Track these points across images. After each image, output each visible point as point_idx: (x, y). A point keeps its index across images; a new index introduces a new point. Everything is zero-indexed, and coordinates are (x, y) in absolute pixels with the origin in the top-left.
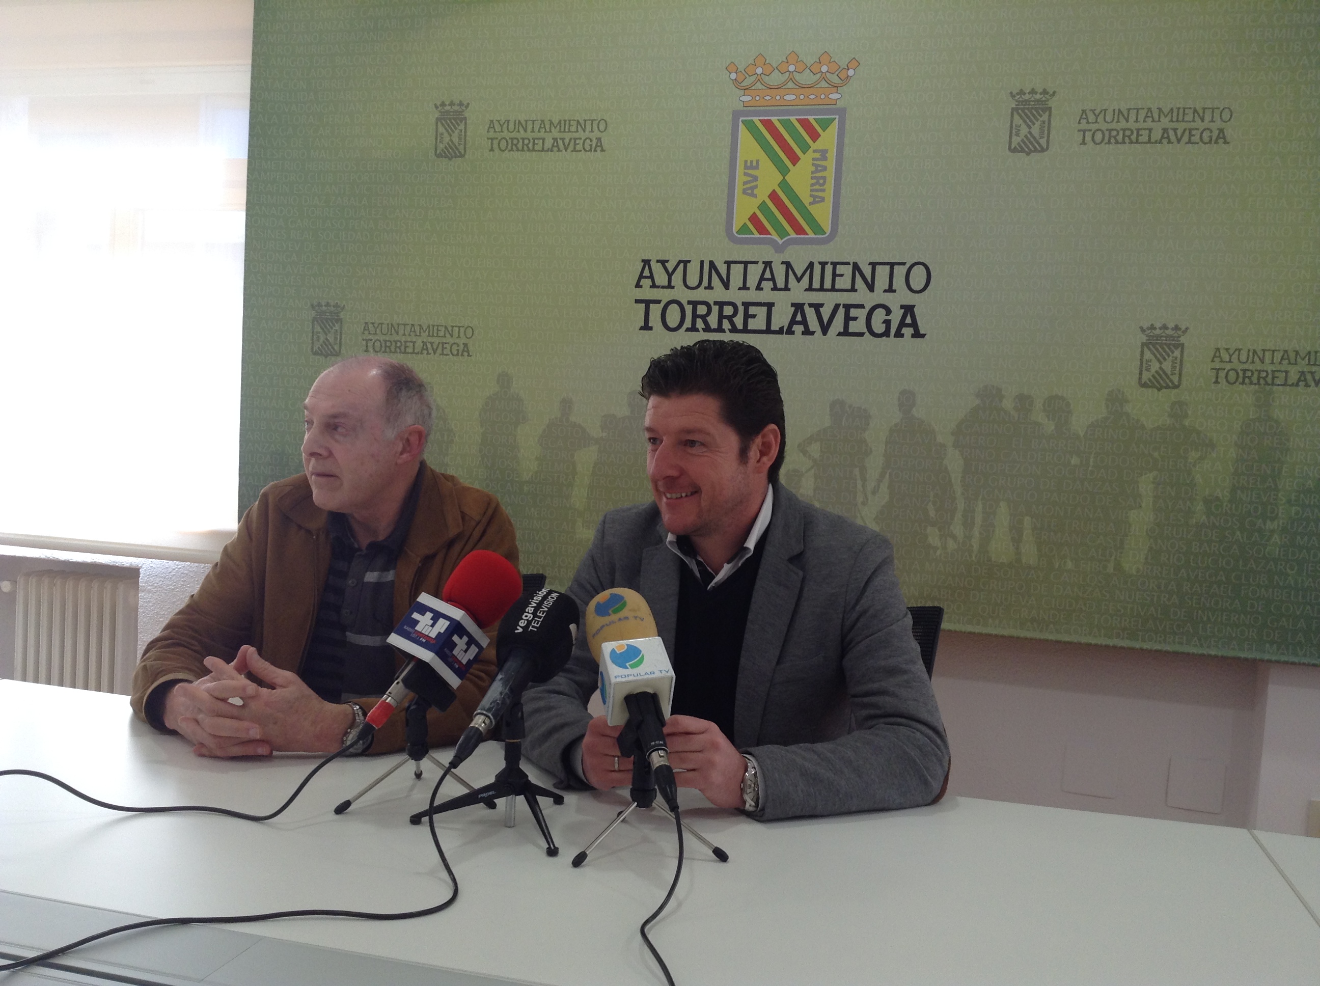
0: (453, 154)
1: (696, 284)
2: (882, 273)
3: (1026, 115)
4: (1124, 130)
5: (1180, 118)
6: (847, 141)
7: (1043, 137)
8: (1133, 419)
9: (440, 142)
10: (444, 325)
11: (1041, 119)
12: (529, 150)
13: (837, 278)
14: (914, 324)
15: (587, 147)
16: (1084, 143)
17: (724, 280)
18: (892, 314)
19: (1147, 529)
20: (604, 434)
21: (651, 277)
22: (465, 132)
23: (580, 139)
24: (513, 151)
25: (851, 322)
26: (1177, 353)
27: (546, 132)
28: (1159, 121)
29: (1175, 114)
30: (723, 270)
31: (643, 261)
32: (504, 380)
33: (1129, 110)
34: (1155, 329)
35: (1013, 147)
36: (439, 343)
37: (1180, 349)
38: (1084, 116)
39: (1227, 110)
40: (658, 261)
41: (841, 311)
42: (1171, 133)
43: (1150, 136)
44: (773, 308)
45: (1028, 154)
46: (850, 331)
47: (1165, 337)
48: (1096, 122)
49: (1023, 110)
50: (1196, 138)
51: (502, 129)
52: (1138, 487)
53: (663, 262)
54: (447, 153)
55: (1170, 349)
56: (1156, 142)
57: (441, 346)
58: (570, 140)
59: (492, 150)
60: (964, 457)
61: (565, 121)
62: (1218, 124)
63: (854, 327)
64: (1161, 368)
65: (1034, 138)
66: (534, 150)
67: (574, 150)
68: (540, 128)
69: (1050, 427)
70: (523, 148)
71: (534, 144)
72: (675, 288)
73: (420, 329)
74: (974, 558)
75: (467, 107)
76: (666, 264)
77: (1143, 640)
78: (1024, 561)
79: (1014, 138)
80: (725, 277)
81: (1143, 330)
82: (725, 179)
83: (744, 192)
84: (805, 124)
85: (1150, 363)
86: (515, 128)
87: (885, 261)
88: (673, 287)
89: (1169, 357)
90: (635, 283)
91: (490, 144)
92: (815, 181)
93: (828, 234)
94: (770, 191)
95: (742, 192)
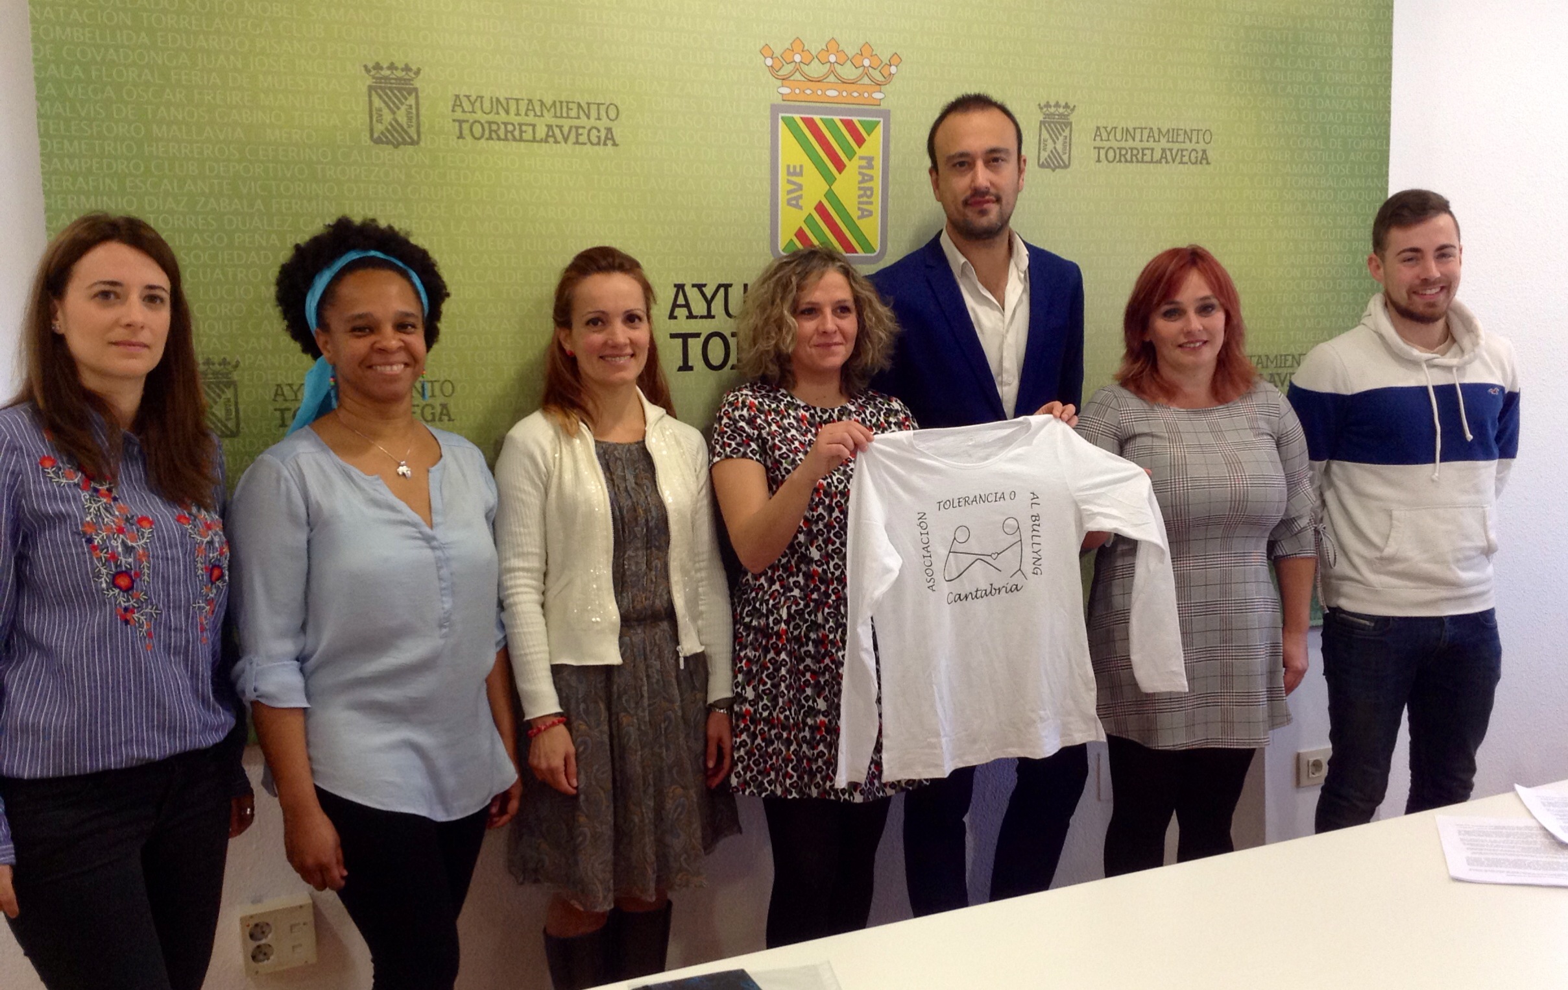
0: (400, 139)
3: (1052, 130)
5: (1175, 139)
6: (892, 148)
7: (1065, 153)
9: (377, 121)
11: (1064, 134)
12: (515, 139)
15: (595, 140)
16: (1099, 161)
21: (687, 305)
22: (417, 109)
23: (584, 128)
24: (492, 139)
27: (535, 115)
28: (1159, 141)
29: (1171, 134)
31: (676, 286)
33: (1135, 128)
35: (1042, 162)
38: (1098, 132)
39: (1207, 133)
40: (694, 286)
42: (1168, 153)
43: (1151, 156)
45: (1054, 170)
48: (1108, 140)
49: (1050, 123)
50: (1186, 159)
51: (473, 109)
53: (700, 287)
54: (390, 137)
56: (1157, 161)
58: (571, 128)
59: (461, 136)
61: (561, 102)
62: (1201, 146)
65: (1058, 153)
66: (521, 140)
67: (577, 143)
68: (528, 110)
70: (506, 136)
71: (521, 132)
72: (716, 317)
75: (418, 72)
76: (704, 289)
79: (1042, 153)
82: (767, 186)
83: (789, 203)
84: (849, 125)
86: (492, 107)
88: (713, 317)
90: (668, 313)
91: (457, 128)
92: (862, 192)
93: (878, 251)
94: (817, 202)
95: (785, 203)
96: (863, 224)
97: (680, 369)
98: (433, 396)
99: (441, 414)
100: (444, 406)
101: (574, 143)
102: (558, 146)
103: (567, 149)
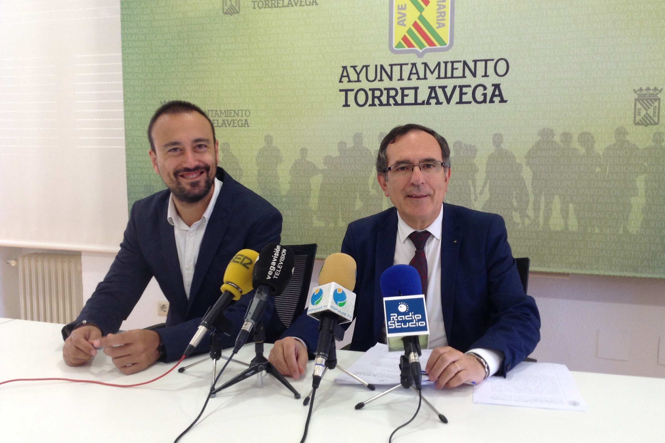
0: (233, 12)
1: (373, 78)
2: (481, 66)
8: (632, 144)
9: (225, 5)
10: (233, 109)
12: (275, 7)
13: (454, 71)
14: (500, 95)
15: (308, 3)
17: (389, 75)
18: (487, 90)
19: (642, 208)
20: (326, 167)
21: (348, 76)
24: (266, 8)
25: (463, 96)
26: (656, 104)
30: (388, 69)
31: (343, 67)
32: (269, 139)
34: (643, 90)
36: (231, 120)
37: (658, 101)
40: (351, 67)
41: (458, 90)
44: (418, 90)
46: (464, 100)
47: (649, 95)
52: (636, 183)
53: (354, 67)
54: (229, 11)
55: (652, 101)
57: (232, 121)
59: (254, 8)
60: (533, 171)
63: (465, 98)
64: (647, 113)
66: (278, 7)
69: (582, 151)
70: (272, 6)
71: (278, 3)
72: (362, 81)
73: (221, 113)
74: (541, 229)
76: (356, 68)
77: (642, 272)
78: (570, 229)
80: (389, 73)
81: (635, 91)
82: (387, 16)
83: (399, 23)
85: (640, 111)
87: (481, 59)
88: (360, 81)
89: (651, 106)
90: (339, 80)
91: (253, 5)
92: (439, 14)
93: (448, 44)
94: (413, 22)
95: (397, 23)
96: (440, 32)
97: (344, 106)
98: (242, 116)
99: (245, 124)
100: (246, 120)
101: (300, 6)
102: (293, 7)
103: (297, 8)
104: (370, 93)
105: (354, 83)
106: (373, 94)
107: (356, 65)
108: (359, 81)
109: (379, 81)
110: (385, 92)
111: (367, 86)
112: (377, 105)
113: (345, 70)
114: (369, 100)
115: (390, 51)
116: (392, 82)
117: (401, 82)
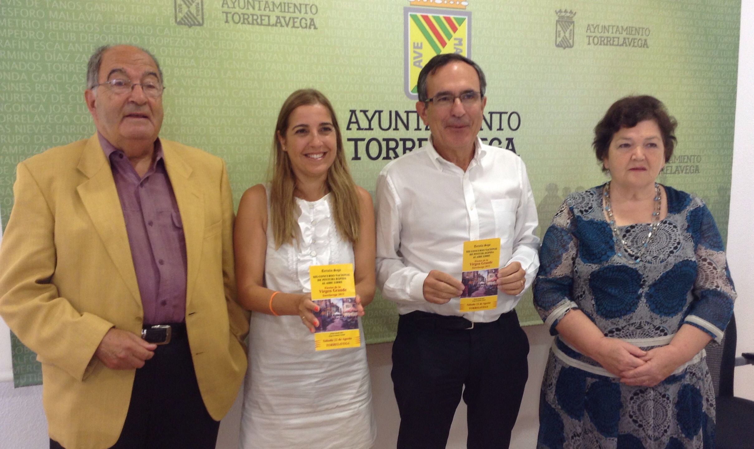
0: (192, 23)
1: (388, 126)
3: (563, 25)
4: (607, 38)
5: (630, 33)
6: (473, 34)
7: (570, 39)
9: (179, 12)
11: (570, 28)
12: (258, 24)
15: (304, 25)
16: (589, 44)
17: (405, 124)
18: (502, 144)
21: (357, 122)
22: (202, 5)
23: (297, 18)
24: (245, 24)
27: (270, 10)
28: (622, 33)
29: (628, 30)
30: (404, 117)
31: (351, 111)
33: (609, 26)
35: (557, 43)
38: (589, 28)
39: (647, 30)
40: (361, 111)
42: (627, 40)
43: (618, 41)
45: (565, 48)
48: (594, 32)
49: (562, 21)
50: (636, 44)
51: (234, 6)
53: (365, 112)
54: (186, 21)
56: (621, 45)
58: (290, 19)
59: (227, 22)
61: (285, 3)
62: (644, 37)
65: (567, 39)
66: (261, 24)
67: (294, 26)
68: (265, 7)
70: (253, 22)
71: (261, 20)
72: (374, 129)
76: (367, 113)
79: (558, 39)
80: (405, 121)
82: (402, 54)
83: (415, 64)
84: (448, 20)
86: (245, 6)
87: (497, 111)
88: (372, 129)
90: (346, 126)
91: (225, 17)
95: (413, 64)
97: (353, 159)
101: (292, 27)
102: (283, 28)
103: (289, 29)
104: (384, 144)
105: (365, 131)
106: (388, 145)
107: (367, 109)
108: (370, 129)
109: (394, 129)
110: (401, 144)
111: (380, 135)
112: (392, 158)
113: (354, 116)
114: (383, 152)
115: (405, 96)
116: (408, 131)
117: (418, 132)
